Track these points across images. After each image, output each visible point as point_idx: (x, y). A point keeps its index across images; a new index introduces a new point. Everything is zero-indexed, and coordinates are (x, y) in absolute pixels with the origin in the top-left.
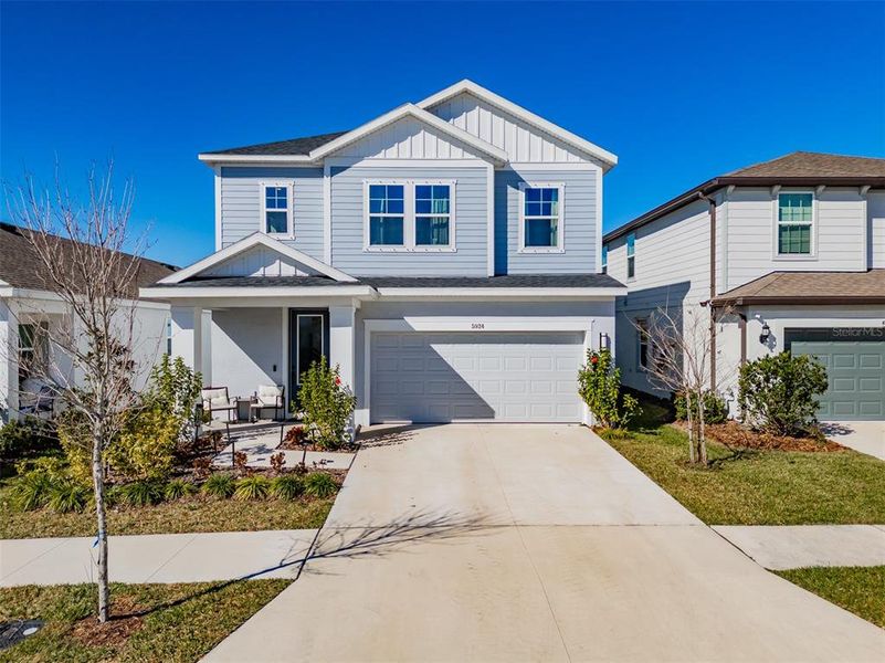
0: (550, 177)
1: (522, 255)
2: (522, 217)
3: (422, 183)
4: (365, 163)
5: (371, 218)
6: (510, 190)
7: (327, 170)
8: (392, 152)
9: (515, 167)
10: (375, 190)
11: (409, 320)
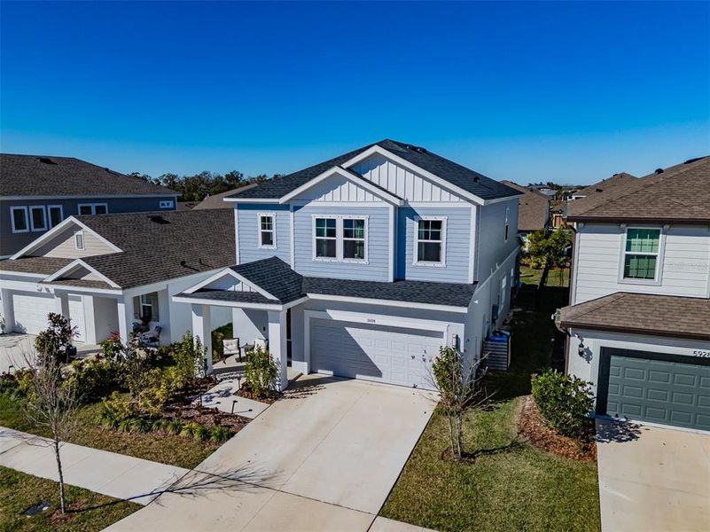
0: (436, 212)
1: (416, 267)
2: (416, 241)
3: (347, 218)
4: (312, 204)
5: (317, 240)
6: (408, 220)
7: (291, 207)
8: (329, 196)
9: (412, 205)
10: (319, 222)
11: (330, 312)
